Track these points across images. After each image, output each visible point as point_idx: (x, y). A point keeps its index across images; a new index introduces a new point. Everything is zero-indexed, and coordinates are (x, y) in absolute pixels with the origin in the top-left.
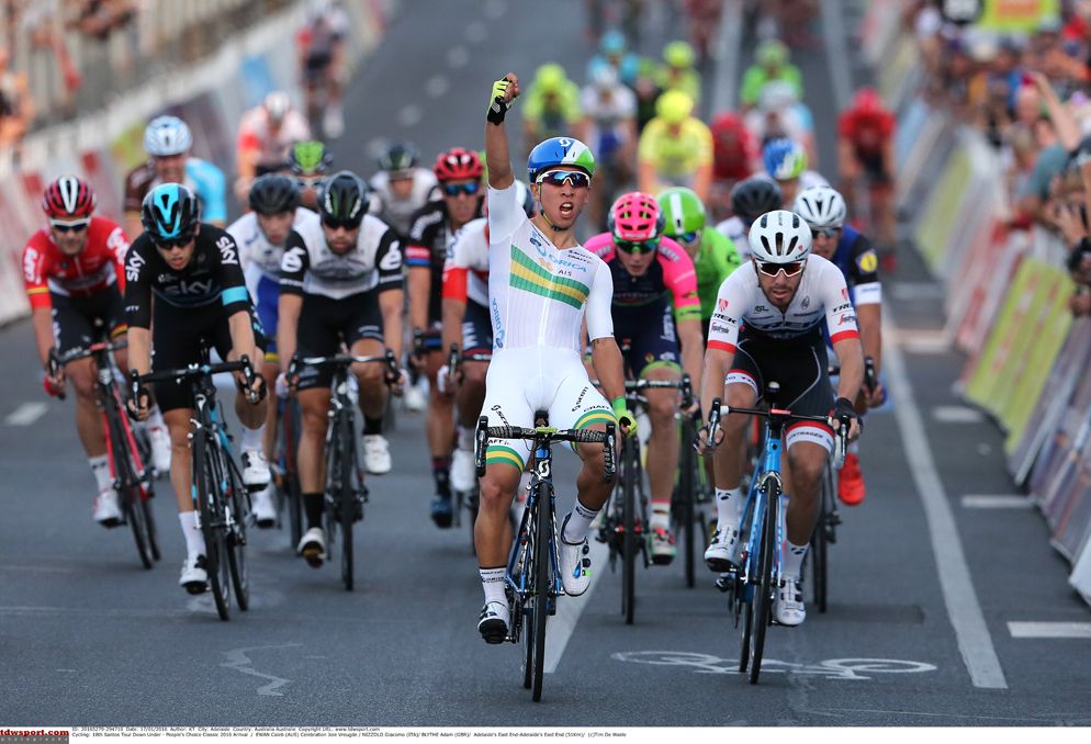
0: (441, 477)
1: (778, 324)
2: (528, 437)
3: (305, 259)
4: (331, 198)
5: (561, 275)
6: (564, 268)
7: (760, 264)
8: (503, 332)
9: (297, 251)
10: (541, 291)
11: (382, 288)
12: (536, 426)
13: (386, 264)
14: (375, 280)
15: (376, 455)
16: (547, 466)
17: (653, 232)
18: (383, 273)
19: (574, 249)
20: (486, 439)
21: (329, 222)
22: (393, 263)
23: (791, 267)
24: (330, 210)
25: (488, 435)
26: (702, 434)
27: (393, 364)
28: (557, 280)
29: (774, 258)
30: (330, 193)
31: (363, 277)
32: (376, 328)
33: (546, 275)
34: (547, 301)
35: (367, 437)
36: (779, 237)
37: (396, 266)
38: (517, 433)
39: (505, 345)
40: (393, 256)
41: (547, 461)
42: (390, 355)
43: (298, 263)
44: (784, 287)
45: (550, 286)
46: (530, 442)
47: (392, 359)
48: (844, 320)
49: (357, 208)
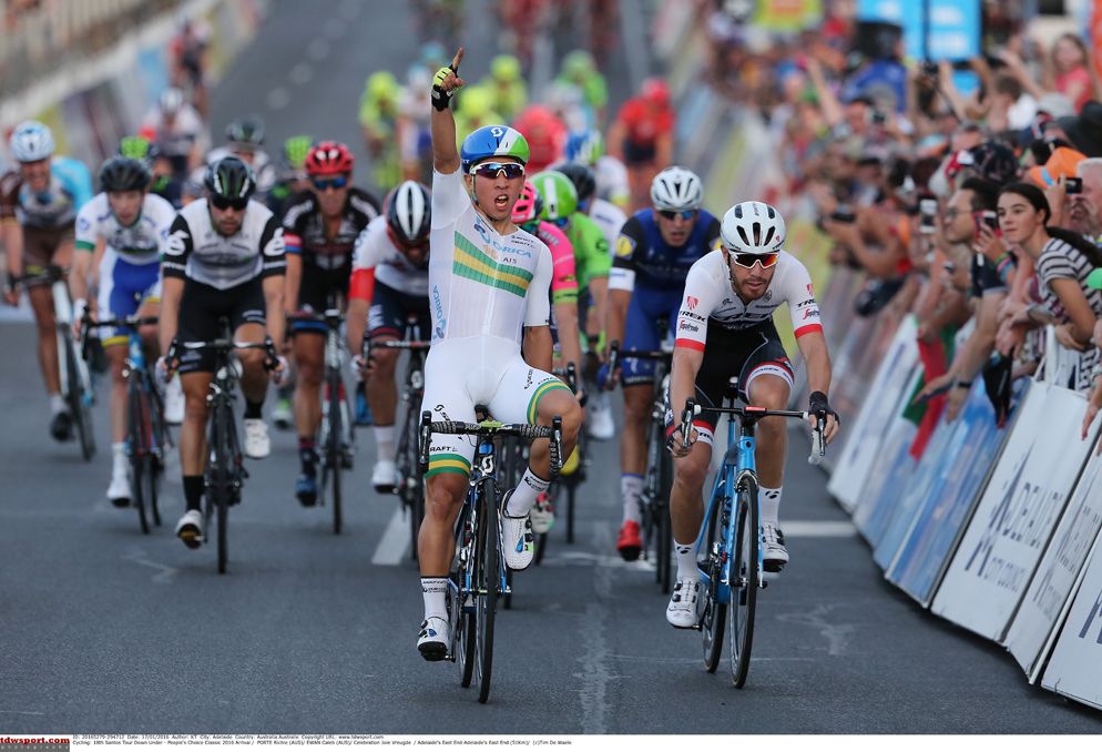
0: (307, 457)
1: (738, 316)
2: (472, 432)
3: (189, 242)
4: (220, 178)
5: (506, 263)
6: (509, 255)
7: (734, 255)
8: (444, 322)
9: (181, 234)
10: (487, 280)
11: (266, 273)
12: (479, 421)
13: (270, 250)
14: (260, 266)
15: (256, 439)
16: (491, 462)
17: (532, 214)
18: (268, 259)
19: (515, 234)
20: (429, 435)
21: (218, 202)
22: (277, 249)
23: (767, 259)
24: (219, 190)
25: (432, 430)
26: (677, 435)
27: (271, 351)
28: (502, 269)
29: (752, 249)
30: (219, 174)
31: (248, 262)
32: (259, 313)
33: (491, 263)
34: (492, 290)
35: (248, 421)
36: (757, 227)
37: (280, 252)
38: (460, 429)
39: (446, 337)
40: (278, 243)
41: (491, 457)
42: (269, 342)
43: (181, 246)
44: (760, 279)
45: (495, 275)
46: (474, 438)
47: (271, 346)
48: (809, 314)
49: (245, 188)
